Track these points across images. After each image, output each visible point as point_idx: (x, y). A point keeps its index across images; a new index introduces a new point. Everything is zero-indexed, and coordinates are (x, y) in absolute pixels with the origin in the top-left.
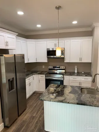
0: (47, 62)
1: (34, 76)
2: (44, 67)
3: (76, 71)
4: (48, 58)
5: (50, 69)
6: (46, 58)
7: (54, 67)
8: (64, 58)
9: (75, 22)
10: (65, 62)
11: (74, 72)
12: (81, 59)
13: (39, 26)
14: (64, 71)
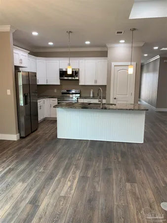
0: (59, 84)
1: (44, 99)
2: (55, 91)
3: (91, 95)
4: (60, 79)
5: (63, 93)
6: (59, 80)
7: (67, 91)
8: (78, 80)
9: (88, 43)
10: (80, 84)
11: (90, 97)
12: (96, 81)
13: (51, 44)
14: (79, 95)
